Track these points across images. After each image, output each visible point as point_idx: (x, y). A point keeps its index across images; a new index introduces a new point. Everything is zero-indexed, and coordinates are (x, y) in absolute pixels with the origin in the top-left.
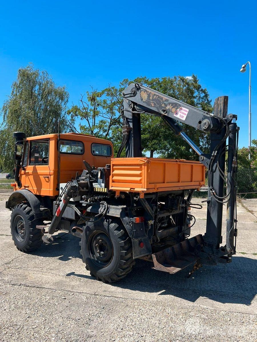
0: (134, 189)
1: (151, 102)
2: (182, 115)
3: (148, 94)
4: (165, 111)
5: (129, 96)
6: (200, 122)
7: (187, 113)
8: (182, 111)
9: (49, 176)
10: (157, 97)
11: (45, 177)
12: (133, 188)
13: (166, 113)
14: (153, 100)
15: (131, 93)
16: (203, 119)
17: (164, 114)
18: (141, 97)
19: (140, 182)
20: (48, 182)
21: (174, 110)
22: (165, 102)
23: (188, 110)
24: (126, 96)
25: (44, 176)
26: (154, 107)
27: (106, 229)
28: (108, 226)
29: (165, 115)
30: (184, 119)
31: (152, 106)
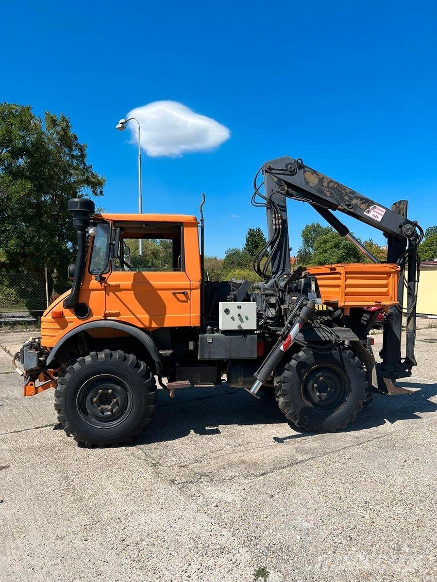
0: (381, 303)
1: (324, 190)
2: (375, 214)
3: (319, 178)
4: (350, 205)
5: (280, 172)
6: (401, 227)
7: (383, 214)
8: (376, 210)
9: (189, 292)
10: (336, 185)
11: (174, 294)
12: (379, 301)
13: (351, 208)
14: (328, 187)
15: (287, 170)
16: (405, 224)
17: (348, 209)
18: (305, 179)
19: (386, 294)
20: (186, 301)
21: (363, 206)
22: (349, 195)
23: (385, 210)
24: (273, 171)
25: (172, 291)
26: (330, 197)
27: (337, 360)
28: (341, 356)
29: (349, 211)
30: (379, 219)
31: (326, 195)
